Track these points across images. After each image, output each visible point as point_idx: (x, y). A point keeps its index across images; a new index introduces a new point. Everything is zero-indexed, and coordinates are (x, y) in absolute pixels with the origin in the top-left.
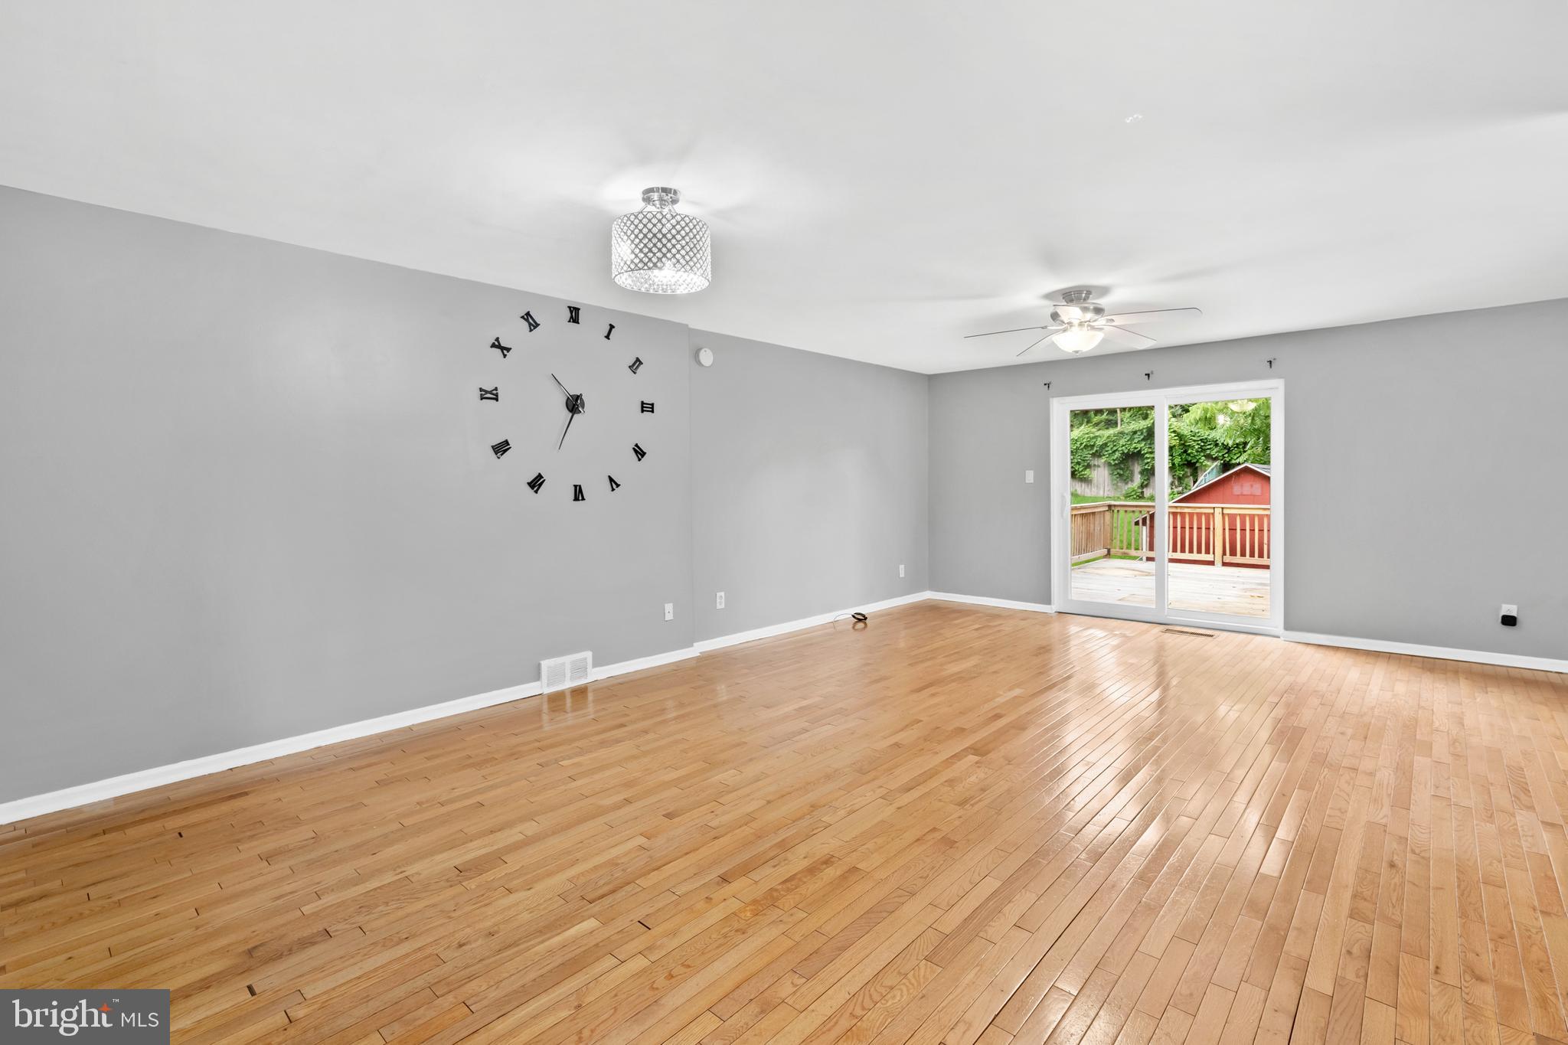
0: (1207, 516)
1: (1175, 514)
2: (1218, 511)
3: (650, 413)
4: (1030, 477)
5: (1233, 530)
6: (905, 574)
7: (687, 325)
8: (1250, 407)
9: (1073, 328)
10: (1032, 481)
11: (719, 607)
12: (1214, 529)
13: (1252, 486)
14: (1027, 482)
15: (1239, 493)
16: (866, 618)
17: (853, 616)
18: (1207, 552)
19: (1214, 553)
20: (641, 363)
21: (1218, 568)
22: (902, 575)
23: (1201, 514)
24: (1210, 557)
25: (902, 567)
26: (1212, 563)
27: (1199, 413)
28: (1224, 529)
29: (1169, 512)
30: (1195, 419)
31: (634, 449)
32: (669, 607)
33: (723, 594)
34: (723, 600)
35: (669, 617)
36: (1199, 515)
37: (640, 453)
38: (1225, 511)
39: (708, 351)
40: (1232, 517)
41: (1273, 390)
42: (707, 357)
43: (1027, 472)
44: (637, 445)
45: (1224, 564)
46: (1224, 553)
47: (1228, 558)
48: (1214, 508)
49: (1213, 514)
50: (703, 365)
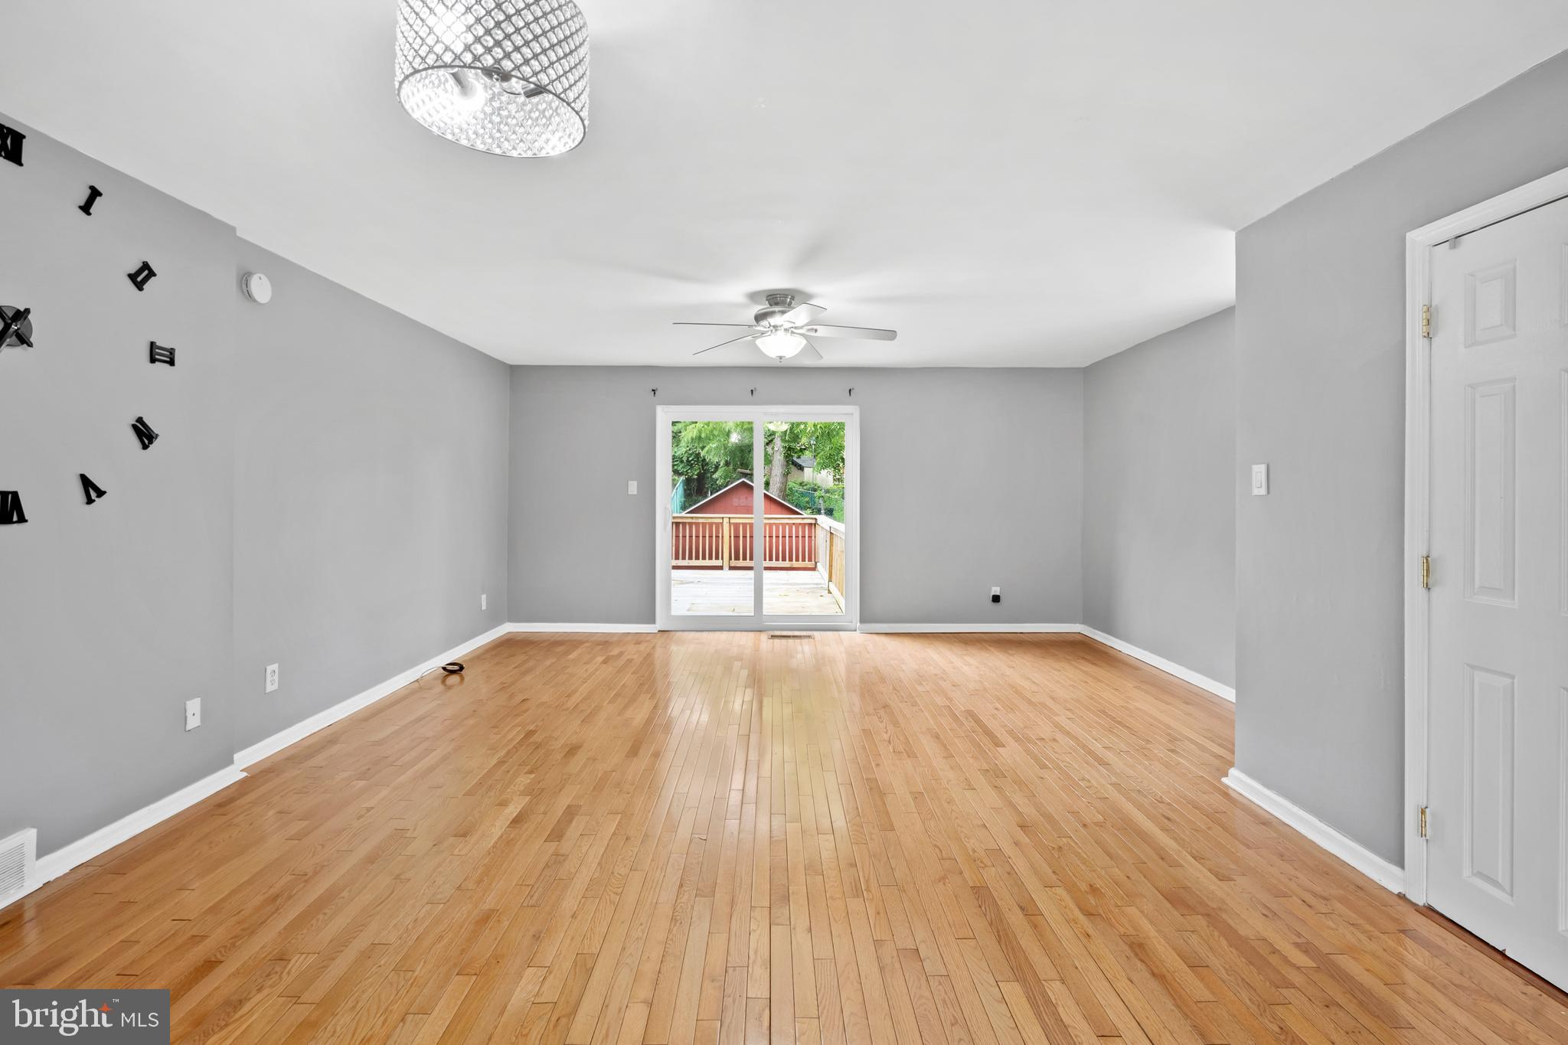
0: (717, 524)
1: (677, 524)
2: (726, 521)
3: (167, 366)
4: (633, 488)
5: (737, 537)
6: (487, 607)
7: (233, 229)
8: (785, 427)
9: (779, 332)
10: (635, 493)
11: (270, 688)
12: (723, 537)
13: (746, 498)
14: (629, 493)
15: (737, 505)
16: (462, 668)
17: (444, 669)
18: (717, 558)
19: (722, 559)
20: (152, 274)
21: (726, 573)
22: (484, 608)
23: (712, 523)
24: (719, 563)
25: (484, 597)
26: (721, 568)
27: (695, 433)
28: (730, 537)
29: (673, 523)
30: (692, 439)
31: (134, 426)
32: (194, 706)
33: (275, 667)
34: (276, 677)
35: (193, 722)
36: (711, 524)
37: (144, 434)
38: (732, 521)
39: (265, 280)
40: (737, 526)
41: (847, 416)
42: (261, 288)
43: (630, 482)
44: (140, 420)
45: (731, 568)
46: (730, 559)
47: (734, 563)
48: (723, 518)
49: (722, 523)
50: (255, 301)
